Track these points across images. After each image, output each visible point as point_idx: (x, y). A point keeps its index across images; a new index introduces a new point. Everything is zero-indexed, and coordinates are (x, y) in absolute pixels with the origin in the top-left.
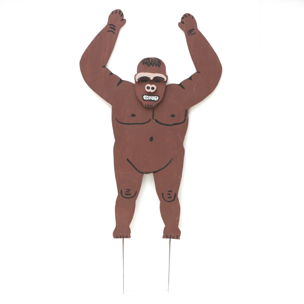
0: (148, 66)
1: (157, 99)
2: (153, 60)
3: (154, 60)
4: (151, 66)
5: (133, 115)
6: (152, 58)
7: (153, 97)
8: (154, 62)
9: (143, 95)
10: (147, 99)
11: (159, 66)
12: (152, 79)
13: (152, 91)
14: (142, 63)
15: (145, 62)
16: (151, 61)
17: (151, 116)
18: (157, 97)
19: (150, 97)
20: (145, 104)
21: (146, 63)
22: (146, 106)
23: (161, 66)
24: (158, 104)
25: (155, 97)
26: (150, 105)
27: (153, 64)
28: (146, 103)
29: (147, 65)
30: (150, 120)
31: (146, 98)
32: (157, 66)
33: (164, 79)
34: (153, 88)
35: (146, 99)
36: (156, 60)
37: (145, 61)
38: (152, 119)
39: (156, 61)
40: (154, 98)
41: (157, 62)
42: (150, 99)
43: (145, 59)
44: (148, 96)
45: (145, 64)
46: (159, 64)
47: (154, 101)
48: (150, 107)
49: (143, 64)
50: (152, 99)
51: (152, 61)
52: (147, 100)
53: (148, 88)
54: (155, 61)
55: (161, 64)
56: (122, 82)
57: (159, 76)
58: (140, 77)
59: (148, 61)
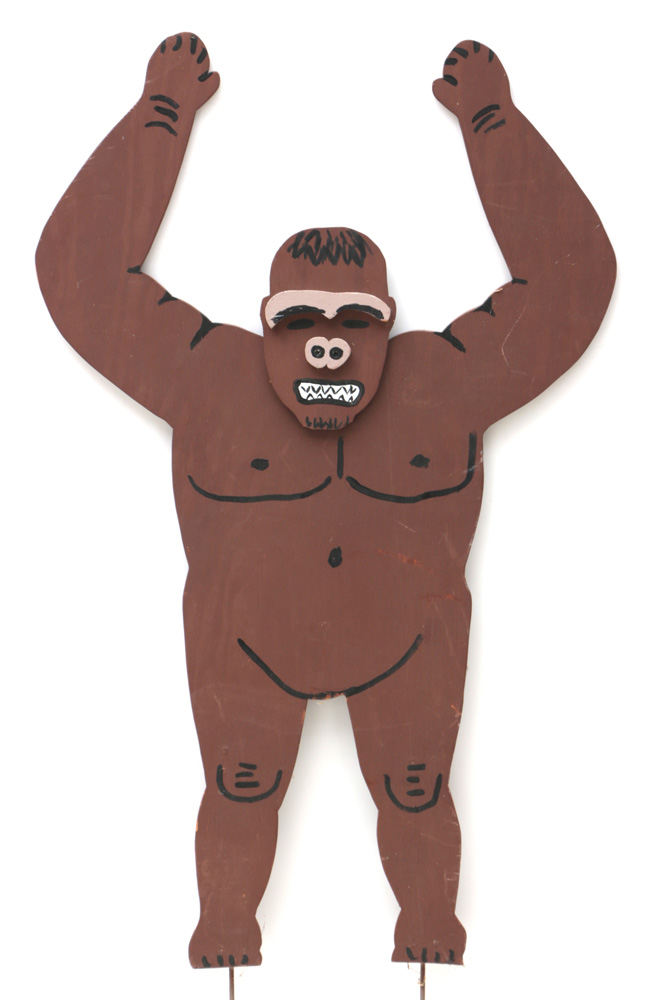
0: (315, 263)
1: (355, 395)
2: (333, 239)
3: (337, 239)
4: (327, 262)
5: (260, 464)
6: (328, 231)
7: (336, 388)
8: (339, 246)
9: (298, 383)
10: (315, 396)
11: (360, 263)
12: (330, 314)
13: (334, 364)
14: (289, 250)
15: (300, 247)
16: (324, 243)
17: (333, 465)
18: (354, 387)
19: (326, 387)
20: (307, 418)
21: (307, 250)
22: (309, 424)
23: (367, 261)
24: (357, 417)
25: (348, 387)
26: (326, 419)
27: (334, 253)
28: (312, 413)
29: (308, 257)
30: (328, 480)
31: (311, 391)
32: (352, 262)
33: (379, 314)
34: (336, 353)
35: (310, 398)
36: (346, 235)
37: (303, 241)
38: (334, 475)
39: (345, 242)
40: (342, 392)
41: (352, 244)
42: (325, 396)
43: (300, 235)
44: (316, 386)
45: (302, 256)
46: (359, 253)
47: (341, 403)
48: (325, 428)
49: (296, 255)
50: (336, 397)
51: (330, 242)
52: (315, 401)
53: (318, 352)
54: (341, 241)
55: (368, 252)
56: (212, 332)
57: (361, 303)
58: (282, 309)
59: (312, 243)
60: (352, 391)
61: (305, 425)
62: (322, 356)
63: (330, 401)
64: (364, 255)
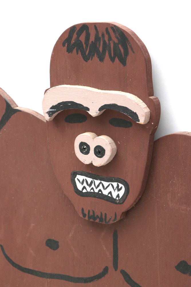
0: (86, 59)
1: (122, 193)
2: (100, 35)
3: (103, 35)
4: (96, 58)
5: (52, 244)
6: (96, 26)
7: (106, 184)
8: (104, 42)
9: (74, 175)
10: (89, 189)
11: (123, 62)
12: (94, 112)
13: (99, 162)
14: (64, 45)
15: (73, 41)
16: (92, 38)
17: (109, 255)
18: (121, 185)
19: (97, 182)
20: (83, 209)
21: (78, 45)
22: (84, 215)
23: (129, 59)
25: (115, 184)
26: (98, 213)
27: (101, 49)
28: (87, 204)
29: (80, 54)
30: (106, 270)
31: (85, 184)
32: (117, 60)
33: (135, 115)
34: (100, 152)
35: (84, 191)
36: (111, 31)
37: (75, 36)
38: (111, 265)
39: (110, 39)
40: (110, 189)
41: (116, 41)
42: (96, 191)
43: (72, 30)
44: (89, 180)
45: (75, 51)
46: (122, 51)
47: (109, 199)
48: (97, 221)
49: (69, 50)
50: (105, 192)
51: (97, 38)
52: (88, 194)
53: (85, 148)
54: (106, 38)
55: (130, 51)
56: (14, 117)
57: (119, 104)
58: (55, 104)
59: (82, 38)
60: (119, 190)
61: (81, 216)
62: (87, 153)
63: (100, 196)
64: (126, 53)
